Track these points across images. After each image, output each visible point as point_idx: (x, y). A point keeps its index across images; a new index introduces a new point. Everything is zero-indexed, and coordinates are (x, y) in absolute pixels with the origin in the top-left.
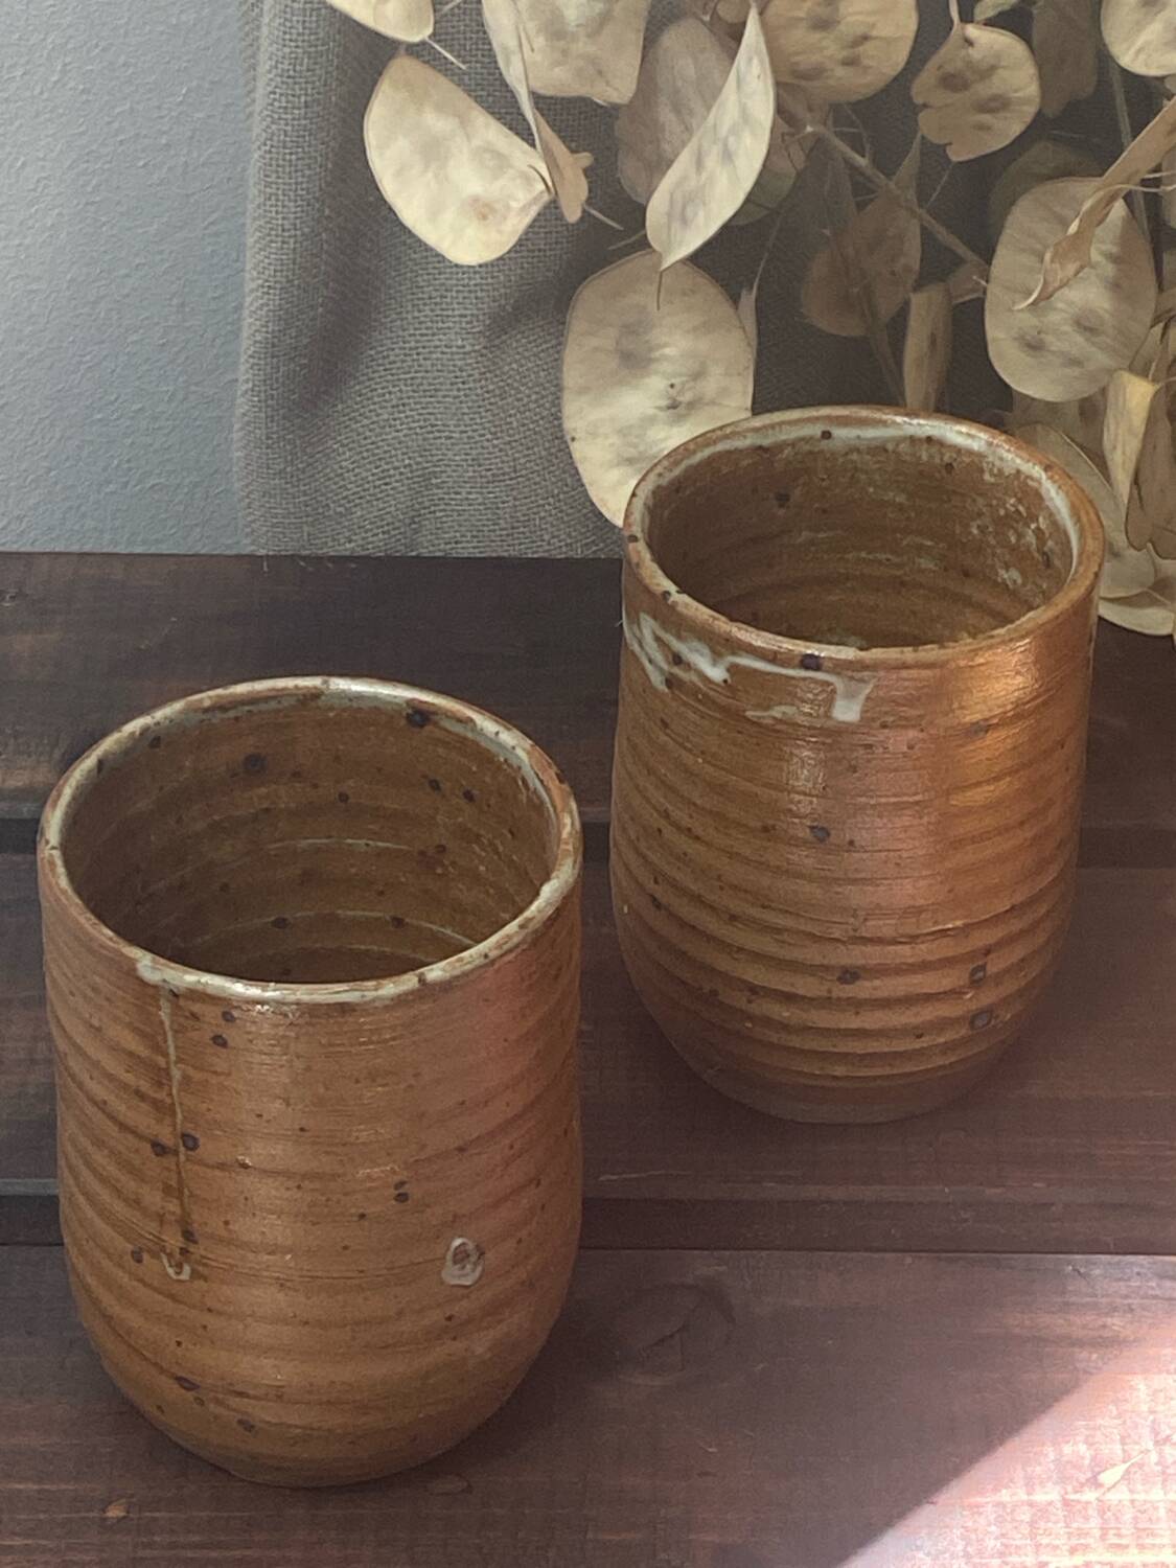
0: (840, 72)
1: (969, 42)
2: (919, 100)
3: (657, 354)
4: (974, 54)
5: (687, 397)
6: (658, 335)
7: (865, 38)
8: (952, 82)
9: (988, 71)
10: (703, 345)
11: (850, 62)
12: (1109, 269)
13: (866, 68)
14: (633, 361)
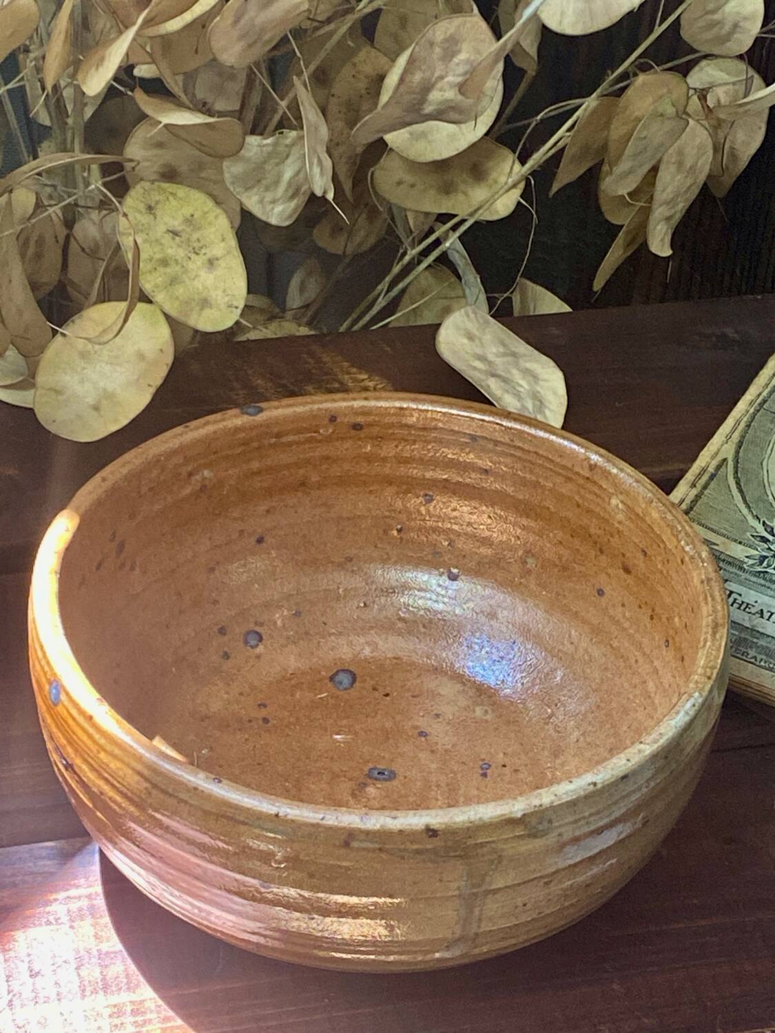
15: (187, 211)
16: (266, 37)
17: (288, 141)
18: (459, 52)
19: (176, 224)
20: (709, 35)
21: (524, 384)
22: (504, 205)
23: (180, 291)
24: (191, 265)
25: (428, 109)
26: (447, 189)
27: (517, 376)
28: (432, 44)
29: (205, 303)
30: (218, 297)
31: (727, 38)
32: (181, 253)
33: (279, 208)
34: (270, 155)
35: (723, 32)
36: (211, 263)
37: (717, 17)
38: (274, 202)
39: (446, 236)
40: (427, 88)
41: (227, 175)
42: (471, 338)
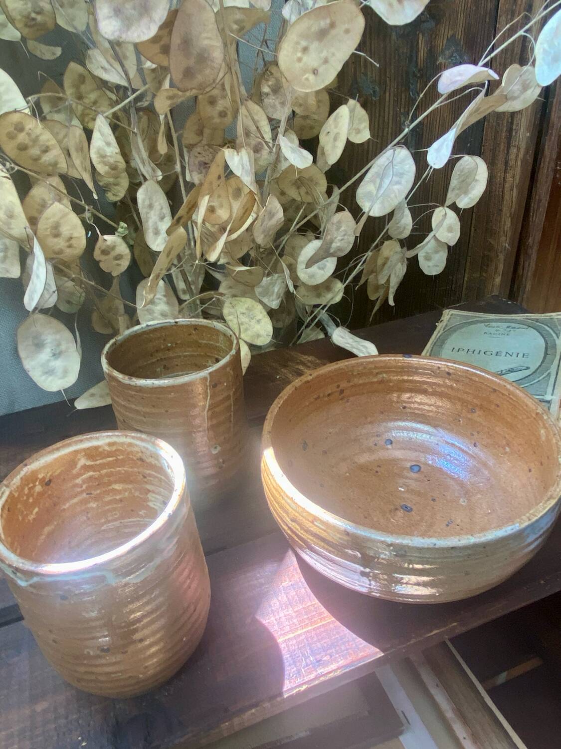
0: (68, 251)
1: (106, 240)
2: (97, 259)
3: (45, 342)
4: (109, 243)
5: (58, 352)
6: (43, 337)
7: (71, 238)
8: (105, 252)
9: (113, 248)
10: (58, 337)
11: (70, 246)
12: (165, 299)
13: (75, 248)
14: (39, 345)
15: (246, 306)
16: (271, 233)
17: (276, 278)
18: (341, 227)
19: (244, 311)
20: (396, 232)
21: (364, 350)
22: (338, 299)
23: (249, 332)
24: (252, 324)
25: (332, 251)
26: (319, 296)
27: (361, 348)
28: (333, 224)
29: (259, 336)
30: (262, 332)
31: (402, 232)
32: (247, 320)
33: (274, 303)
34: (270, 284)
35: (402, 230)
36: (259, 321)
37: (398, 225)
38: (273, 300)
39: (319, 312)
40: (331, 242)
41: (257, 294)
42: (342, 337)
